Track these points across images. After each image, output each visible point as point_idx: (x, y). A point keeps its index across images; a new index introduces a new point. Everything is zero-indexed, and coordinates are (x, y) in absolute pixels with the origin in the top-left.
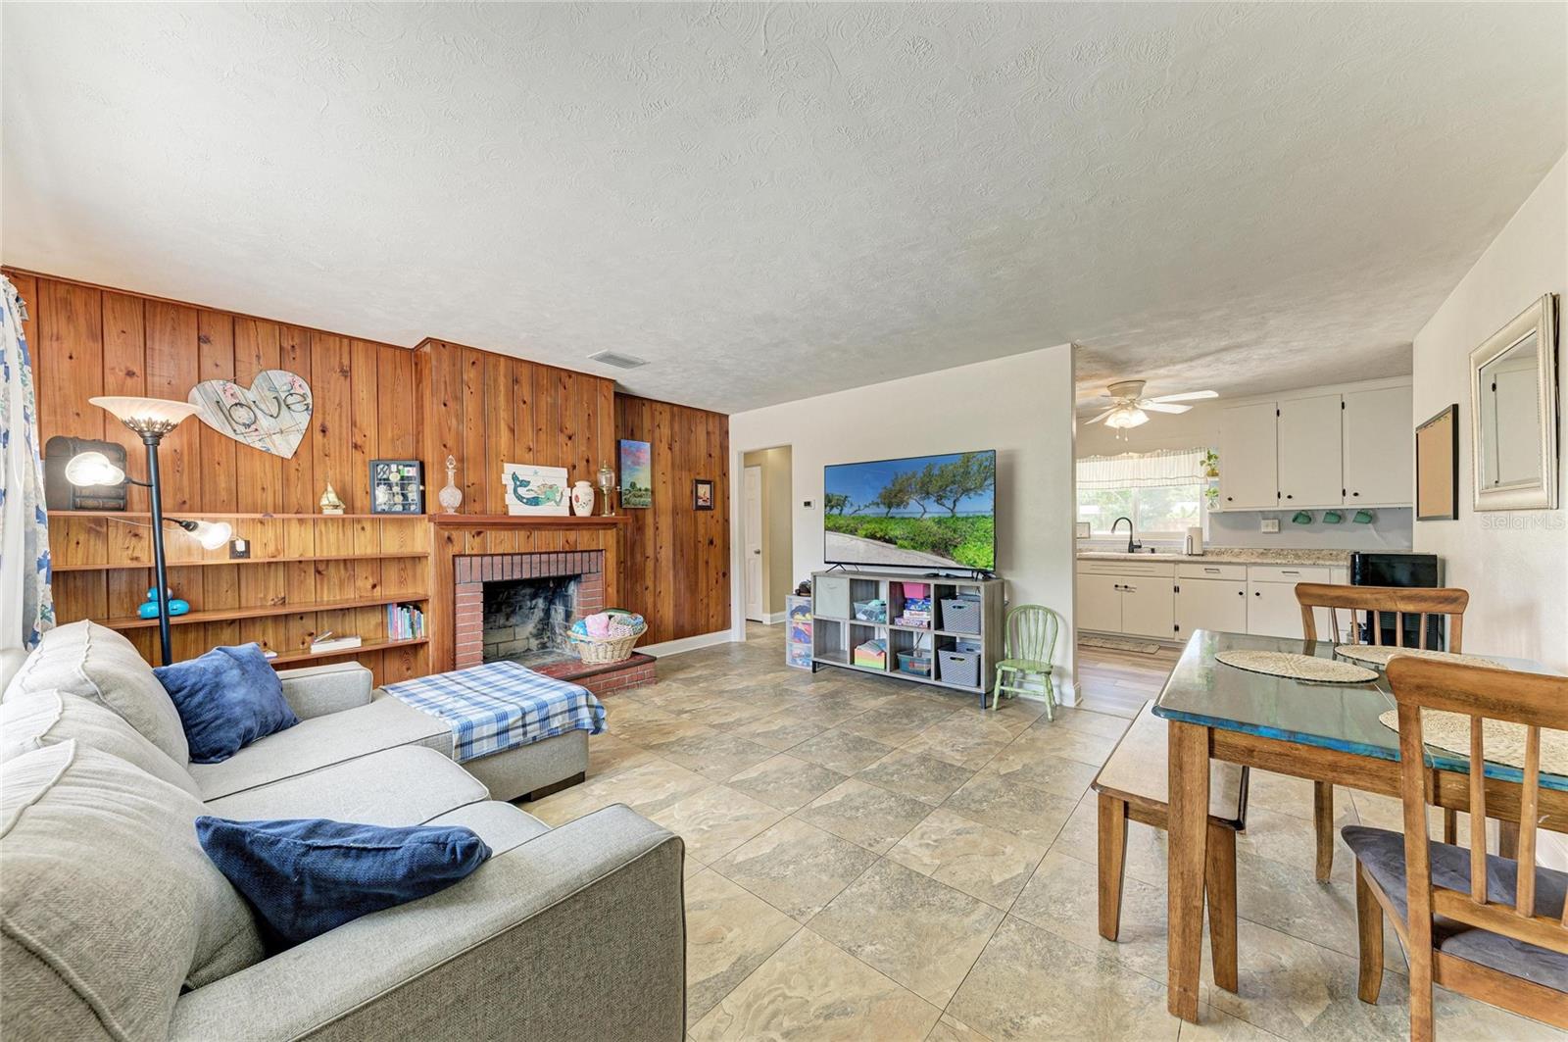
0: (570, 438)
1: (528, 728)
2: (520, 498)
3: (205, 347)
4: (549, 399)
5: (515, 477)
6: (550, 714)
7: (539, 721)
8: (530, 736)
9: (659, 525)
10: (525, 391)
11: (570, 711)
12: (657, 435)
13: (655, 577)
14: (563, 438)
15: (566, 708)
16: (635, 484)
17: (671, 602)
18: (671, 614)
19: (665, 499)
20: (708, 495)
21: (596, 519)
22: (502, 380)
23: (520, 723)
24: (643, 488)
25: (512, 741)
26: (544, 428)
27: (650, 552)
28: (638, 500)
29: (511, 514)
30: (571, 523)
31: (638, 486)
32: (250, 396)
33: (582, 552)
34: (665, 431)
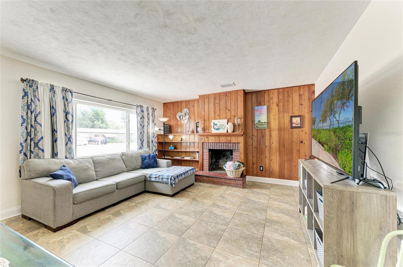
0: (229, 110)
1: (160, 179)
2: (214, 128)
3: (178, 107)
4: (223, 101)
5: (214, 123)
6: (164, 178)
7: (161, 178)
8: (160, 181)
9: (272, 135)
10: (217, 101)
11: (167, 179)
12: (271, 102)
13: (270, 154)
14: (227, 111)
15: (166, 178)
16: (260, 121)
17: (278, 164)
18: (278, 169)
19: (274, 125)
20: (299, 122)
21: (234, 133)
22: (212, 100)
23: (158, 177)
24: (263, 122)
25: (157, 180)
26: (222, 109)
27: (267, 144)
28: (261, 126)
29: (212, 133)
30: (227, 135)
31: (261, 122)
32: (182, 114)
33: (233, 143)
34: (275, 100)
